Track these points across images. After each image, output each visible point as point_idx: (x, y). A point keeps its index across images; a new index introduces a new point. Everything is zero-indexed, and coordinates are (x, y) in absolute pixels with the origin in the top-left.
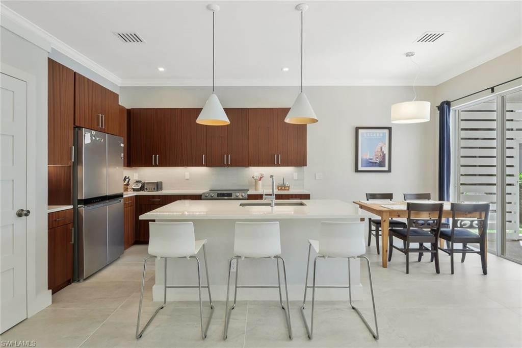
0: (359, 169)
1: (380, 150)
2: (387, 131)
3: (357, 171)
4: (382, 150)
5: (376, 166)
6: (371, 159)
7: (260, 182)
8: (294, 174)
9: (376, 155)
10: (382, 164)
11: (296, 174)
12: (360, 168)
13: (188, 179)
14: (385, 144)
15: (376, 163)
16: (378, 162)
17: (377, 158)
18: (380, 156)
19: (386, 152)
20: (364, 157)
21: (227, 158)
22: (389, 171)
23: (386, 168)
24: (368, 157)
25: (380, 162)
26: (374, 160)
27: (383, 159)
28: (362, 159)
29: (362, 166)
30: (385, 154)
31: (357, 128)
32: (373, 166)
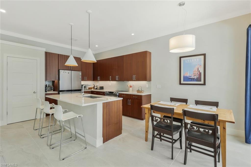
1: (197, 70)
2: (203, 57)
3: (180, 84)
4: (198, 69)
5: (194, 81)
6: (190, 76)
8: (147, 85)
10: (199, 79)
11: (148, 85)
12: (182, 82)
13: (110, 86)
14: (201, 66)
16: (195, 78)
17: (195, 75)
18: (197, 74)
19: (202, 71)
20: (186, 75)
21: (117, 77)
22: (204, 84)
23: (202, 82)
24: (188, 75)
25: (197, 78)
26: (193, 77)
27: (200, 76)
28: (184, 77)
29: (184, 81)
30: (201, 73)
31: (180, 58)
32: (191, 81)
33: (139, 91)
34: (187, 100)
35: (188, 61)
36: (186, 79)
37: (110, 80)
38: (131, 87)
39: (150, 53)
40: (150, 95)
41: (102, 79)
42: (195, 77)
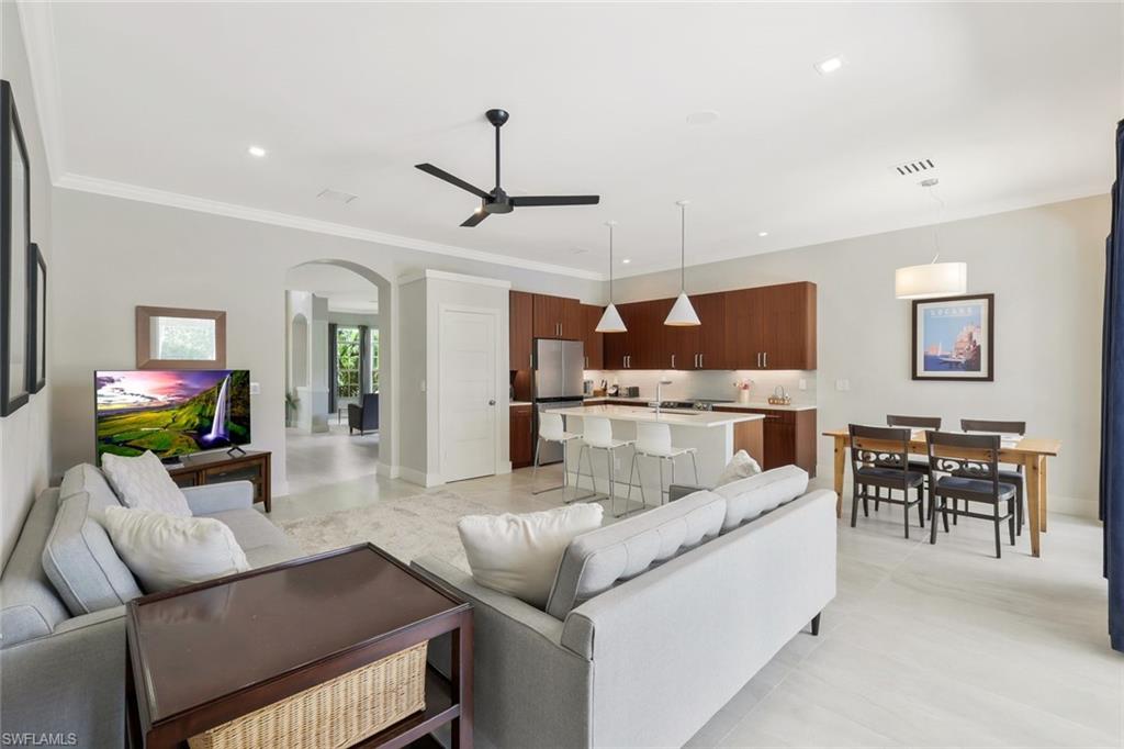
0: (919, 375)
1: (966, 339)
2: (985, 302)
3: (915, 377)
4: (971, 337)
5: (957, 369)
6: (947, 357)
7: (746, 391)
8: (801, 381)
9: (957, 349)
10: (973, 364)
11: (805, 381)
12: (921, 372)
14: (979, 327)
15: (958, 363)
16: (963, 361)
17: (961, 354)
18: (969, 349)
19: (983, 342)
20: (931, 353)
21: (698, 359)
22: (990, 378)
23: (983, 373)
24: (939, 352)
25: (967, 361)
26: (954, 358)
27: (975, 355)
28: (927, 359)
29: (926, 369)
30: (979, 347)
31: (915, 303)
32: (951, 369)
33: (778, 399)
34: (939, 420)
35: (940, 312)
36: (932, 362)
37: (670, 368)
38: (746, 387)
39: (814, 286)
40: (814, 411)
41: (636, 365)
42: (963, 359)
